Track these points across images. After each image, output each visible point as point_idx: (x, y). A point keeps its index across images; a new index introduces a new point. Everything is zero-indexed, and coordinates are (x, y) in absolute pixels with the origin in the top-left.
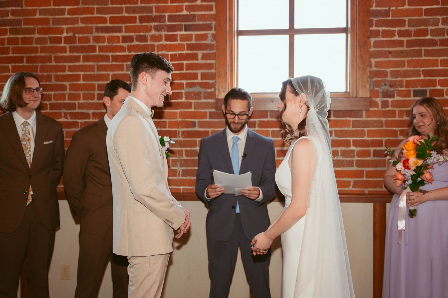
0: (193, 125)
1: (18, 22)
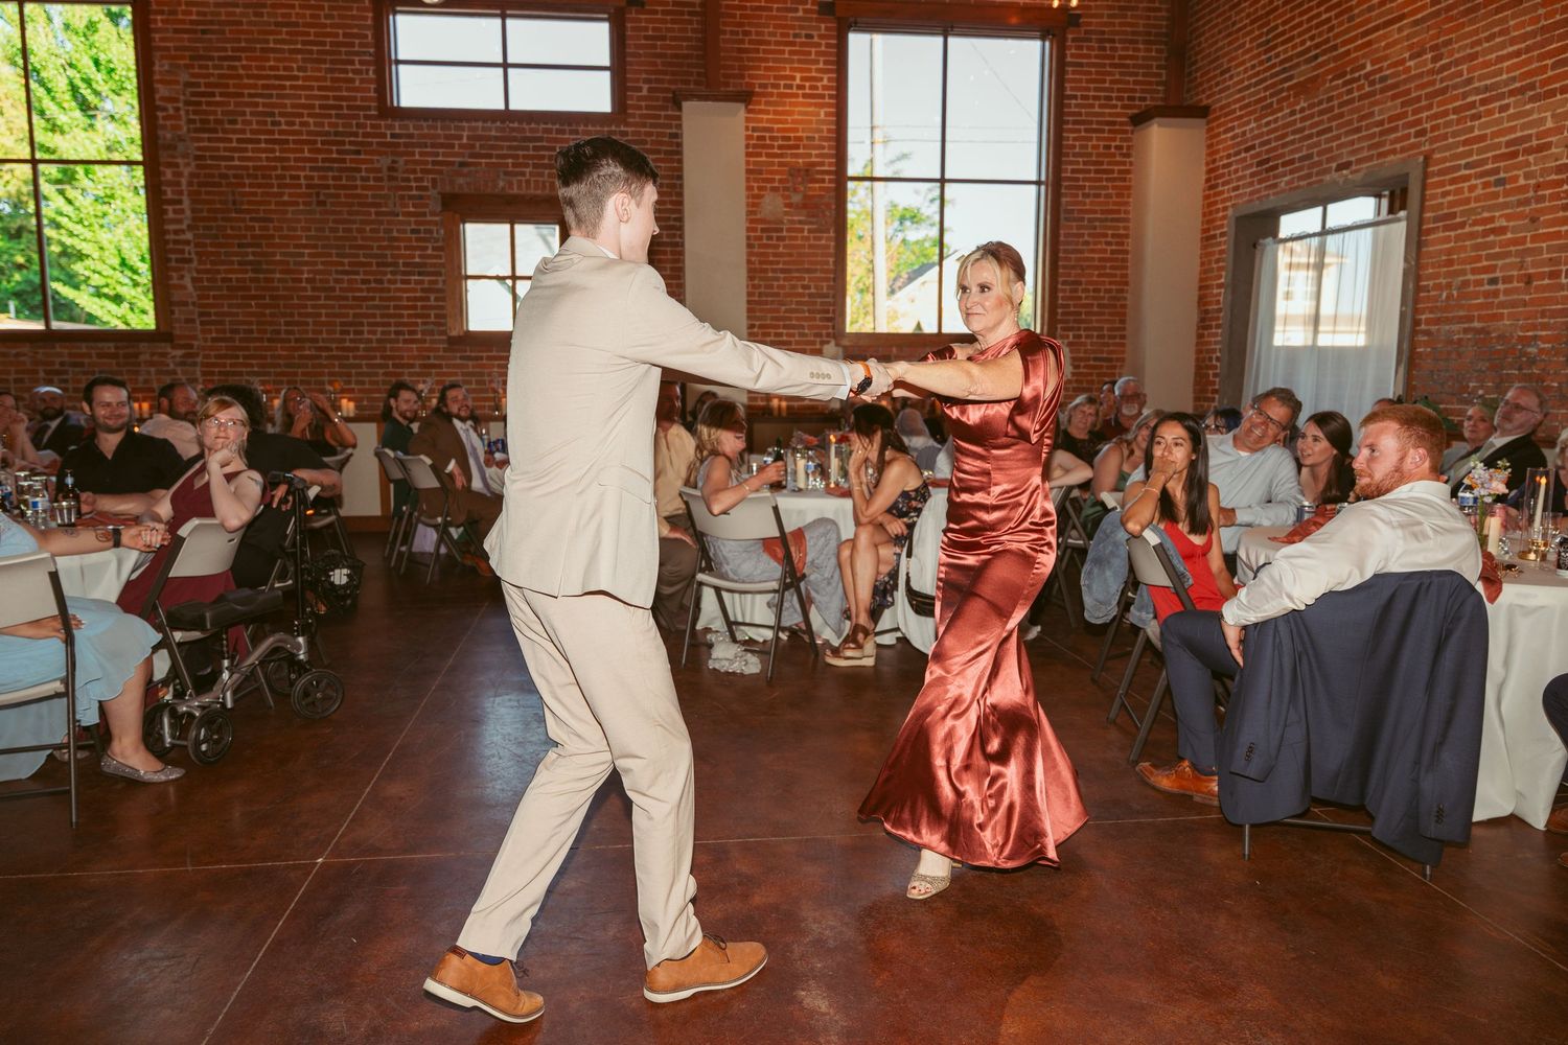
0: (429, 358)
1: (259, 263)
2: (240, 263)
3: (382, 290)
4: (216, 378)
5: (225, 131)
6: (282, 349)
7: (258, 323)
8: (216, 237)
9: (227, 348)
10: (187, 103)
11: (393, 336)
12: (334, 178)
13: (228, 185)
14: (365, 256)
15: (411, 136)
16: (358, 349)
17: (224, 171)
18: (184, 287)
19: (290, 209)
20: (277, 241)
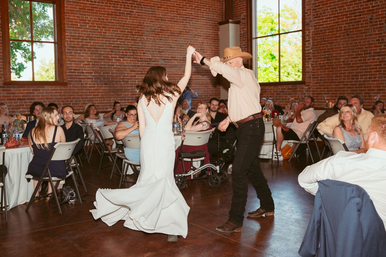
2: (324, 58)
3: (366, 63)
4: (315, 95)
5: (322, 16)
6: (334, 85)
7: (328, 77)
8: (318, 50)
9: (319, 86)
10: (313, 10)
11: (368, 79)
12: (353, 26)
13: (323, 33)
14: (361, 51)
15: (379, 6)
16: (356, 84)
17: (321, 29)
18: (309, 67)
19: (339, 38)
20: (334, 49)
